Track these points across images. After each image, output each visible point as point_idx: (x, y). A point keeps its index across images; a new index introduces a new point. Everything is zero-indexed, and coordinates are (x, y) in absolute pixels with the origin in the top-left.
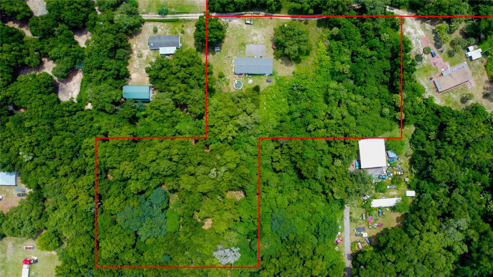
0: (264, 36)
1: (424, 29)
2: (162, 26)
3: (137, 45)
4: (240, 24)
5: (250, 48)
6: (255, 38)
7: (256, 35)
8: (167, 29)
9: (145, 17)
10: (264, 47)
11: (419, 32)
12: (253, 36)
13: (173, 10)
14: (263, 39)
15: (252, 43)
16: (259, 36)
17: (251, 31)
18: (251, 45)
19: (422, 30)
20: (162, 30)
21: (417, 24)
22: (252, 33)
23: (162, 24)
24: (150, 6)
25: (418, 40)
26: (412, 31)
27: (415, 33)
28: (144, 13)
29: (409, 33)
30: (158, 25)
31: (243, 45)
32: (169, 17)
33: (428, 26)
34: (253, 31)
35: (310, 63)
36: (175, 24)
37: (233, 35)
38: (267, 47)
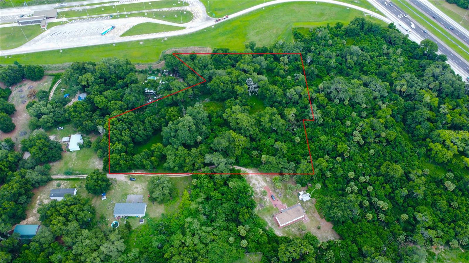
0: (143, 189)
1: (265, 181)
2: (65, 183)
3: (41, 196)
4: (126, 180)
5: (131, 197)
6: (135, 190)
7: (137, 188)
8: (68, 185)
9: (54, 177)
10: (142, 196)
11: (262, 183)
12: (134, 188)
13: (77, 172)
14: (142, 190)
15: (133, 194)
16: (139, 189)
17: (133, 185)
18: (132, 195)
19: (264, 182)
20: (64, 186)
21: (260, 178)
22: (134, 187)
23: (66, 181)
24: (60, 170)
25: (261, 188)
26: (256, 182)
27: (259, 184)
28: (54, 175)
29: (254, 184)
30: (62, 182)
31: (126, 195)
32: (72, 177)
33: (268, 179)
34: (136, 185)
35: (176, 207)
36: (76, 182)
37: (119, 189)
38: (144, 196)
